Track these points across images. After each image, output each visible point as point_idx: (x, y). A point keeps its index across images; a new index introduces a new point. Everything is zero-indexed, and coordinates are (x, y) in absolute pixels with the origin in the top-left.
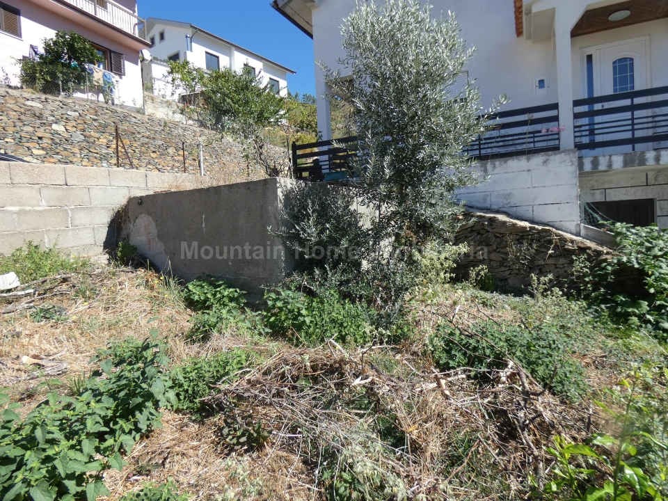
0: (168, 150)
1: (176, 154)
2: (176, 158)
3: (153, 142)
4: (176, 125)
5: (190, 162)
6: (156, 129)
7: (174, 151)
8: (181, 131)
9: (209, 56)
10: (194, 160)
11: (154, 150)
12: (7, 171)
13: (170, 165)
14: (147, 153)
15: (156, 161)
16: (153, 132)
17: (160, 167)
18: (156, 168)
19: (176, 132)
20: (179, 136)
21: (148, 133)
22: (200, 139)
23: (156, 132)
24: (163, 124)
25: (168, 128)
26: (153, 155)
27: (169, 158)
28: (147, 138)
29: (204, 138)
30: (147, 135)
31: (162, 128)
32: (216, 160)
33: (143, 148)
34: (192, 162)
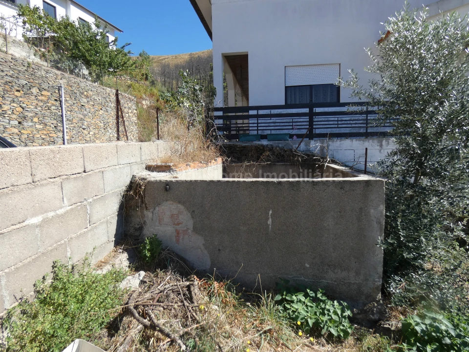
0: (31, 90)
1: (40, 95)
2: (40, 98)
3: (16, 81)
4: (39, 67)
5: (53, 102)
6: (20, 69)
7: (38, 91)
8: (43, 73)
9: (46, 4)
10: (56, 100)
11: (18, 89)
12: (28, 163)
13: (34, 104)
14: (11, 91)
15: (20, 99)
16: (16, 71)
17: (24, 105)
18: (21, 106)
19: (39, 73)
20: (42, 77)
21: (12, 72)
22: (60, 81)
23: (20, 71)
24: (26, 65)
25: (32, 69)
26: (17, 94)
27: (33, 97)
28: (11, 77)
29: (65, 81)
30: (10, 74)
31: (25, 68)
32: (75, 102)
33: (7, 86)
34: (54, 103)
